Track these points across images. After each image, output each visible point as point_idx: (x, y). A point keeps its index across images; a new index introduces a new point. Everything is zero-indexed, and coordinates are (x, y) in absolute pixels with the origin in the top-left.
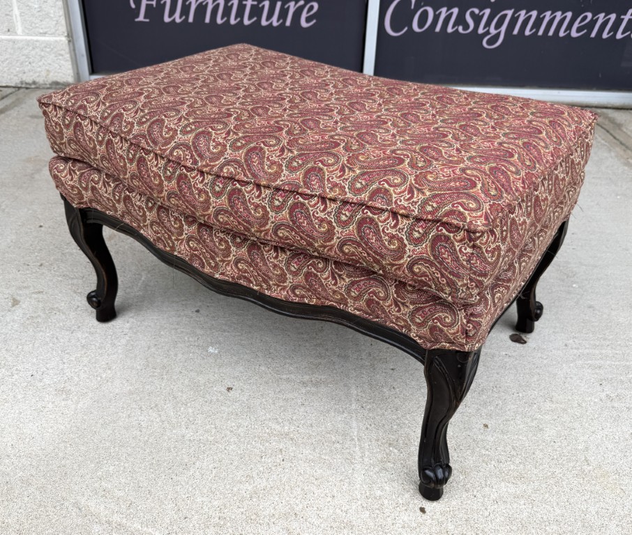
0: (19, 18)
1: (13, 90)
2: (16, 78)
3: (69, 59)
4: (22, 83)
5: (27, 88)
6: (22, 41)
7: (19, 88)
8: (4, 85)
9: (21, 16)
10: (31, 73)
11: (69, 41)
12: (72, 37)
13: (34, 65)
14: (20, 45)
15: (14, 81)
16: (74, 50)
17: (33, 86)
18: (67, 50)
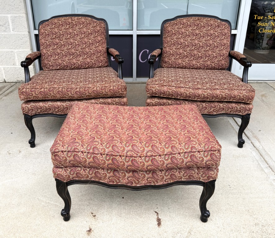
0: (17, 61)
1: (14, 83)
2: (15, 79)
3: (34, 73)
4: (17, 81)
5: (19, 83)
6: (18, 67)
7: (17, 83)
8: (11, 82)
9: (18, 60)
10: (21, 78)
11: (34, 67)
12: (35, 66)
13: (22, 75)
14: (17, 69)
15: (15, 80)
16: (35, 70)
17: (21, 82)
18: (33, 70)
